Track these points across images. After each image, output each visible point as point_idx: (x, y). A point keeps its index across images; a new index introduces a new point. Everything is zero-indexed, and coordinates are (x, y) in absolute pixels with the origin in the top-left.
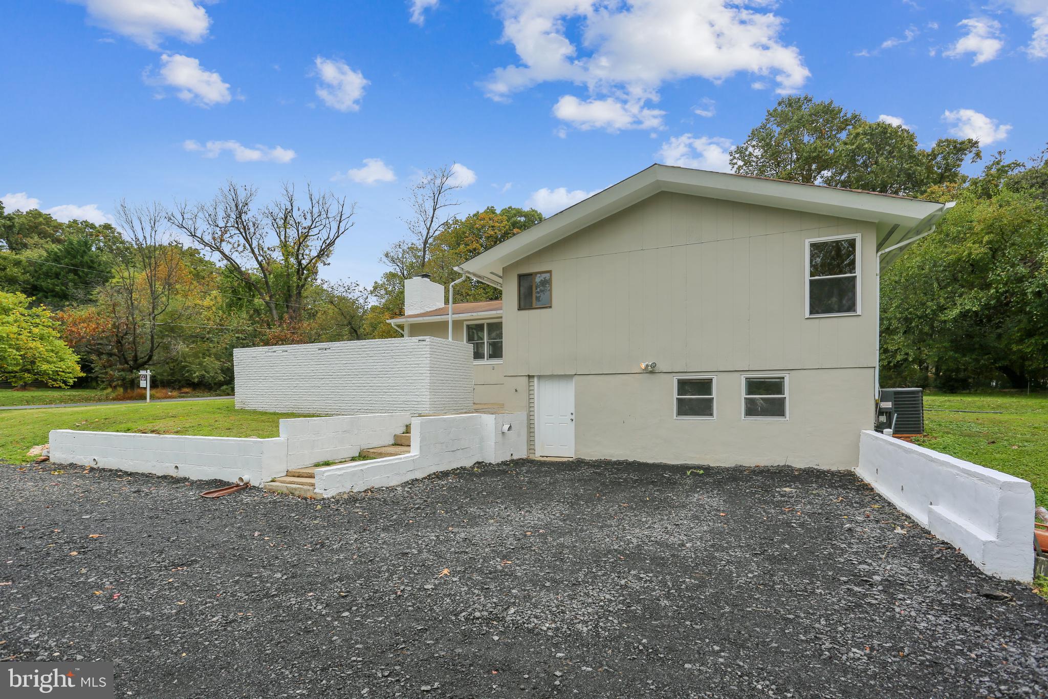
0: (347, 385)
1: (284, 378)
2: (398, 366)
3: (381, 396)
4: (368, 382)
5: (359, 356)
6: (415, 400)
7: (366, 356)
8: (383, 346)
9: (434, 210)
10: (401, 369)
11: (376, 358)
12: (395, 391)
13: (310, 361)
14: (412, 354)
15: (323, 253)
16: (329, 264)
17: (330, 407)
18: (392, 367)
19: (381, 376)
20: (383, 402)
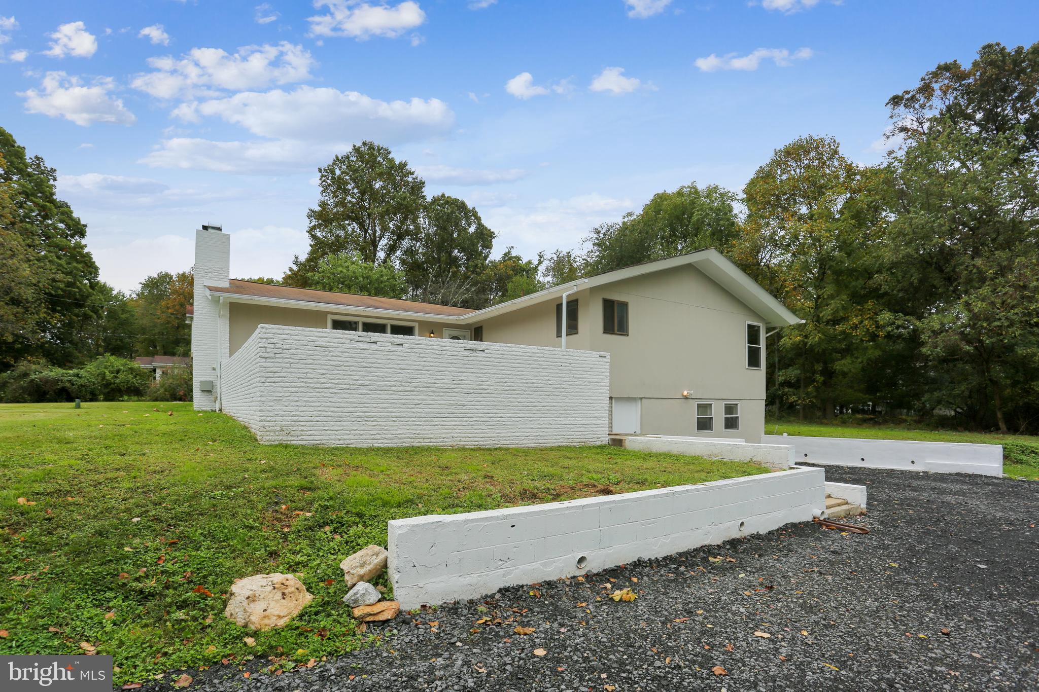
0: (509, 404)
2: (577, 383)
3: (556, 419)
4: (540, 400)
5: (528, 366)
6: (594, 422)
7: (538, 367)
8: (561, 357)
10: (581, 387)
11: (552, 371)
12: (573, 412)
13: (449, 365)
14: (592, 370)
17: (482, 435)
18: (570, 383)
19: (557, 394)
20: (559, 426)
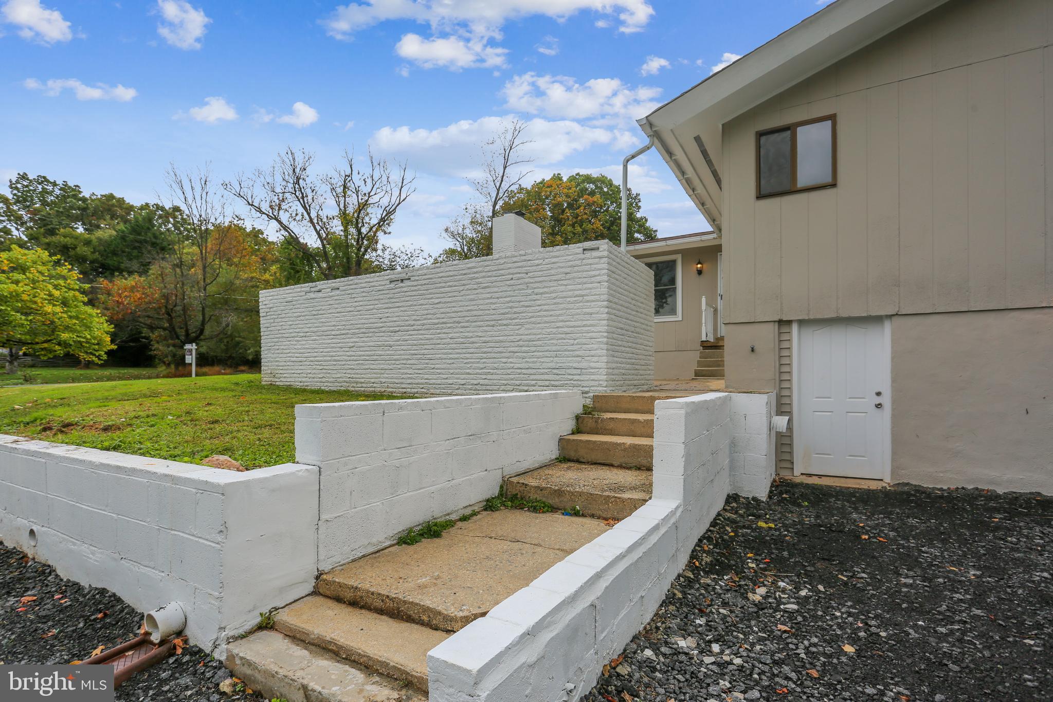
0: (439, 341)
1: (333, 333)
2: (539, 302)
3: (504, 360)
4: (480, 334)
5: (462, 288)
6: (575, 365)
7: (475, 286)
8: (510, 265)
9: (505, 168)
10: (546, 307)
11: (496, 289)
12: (533, 349)
13: (376, 302)
14: (568, 276)
15: (385, 220)
16: (390, 233)
17: (409, 381)
18: (526, 304)
19: (505, 322)
20: (509, 371)
